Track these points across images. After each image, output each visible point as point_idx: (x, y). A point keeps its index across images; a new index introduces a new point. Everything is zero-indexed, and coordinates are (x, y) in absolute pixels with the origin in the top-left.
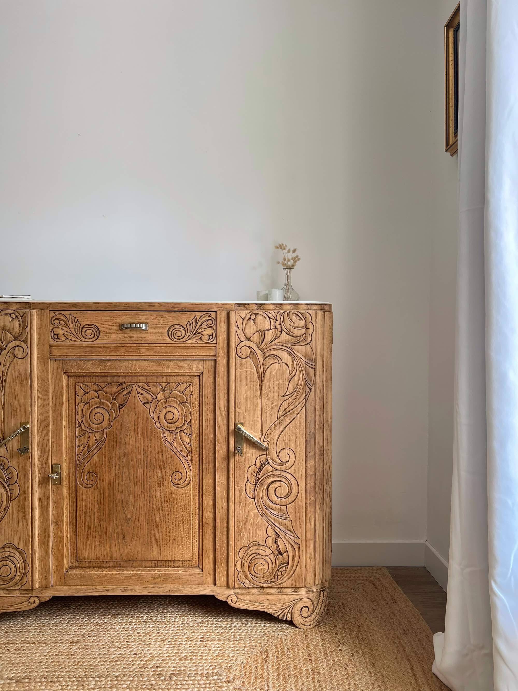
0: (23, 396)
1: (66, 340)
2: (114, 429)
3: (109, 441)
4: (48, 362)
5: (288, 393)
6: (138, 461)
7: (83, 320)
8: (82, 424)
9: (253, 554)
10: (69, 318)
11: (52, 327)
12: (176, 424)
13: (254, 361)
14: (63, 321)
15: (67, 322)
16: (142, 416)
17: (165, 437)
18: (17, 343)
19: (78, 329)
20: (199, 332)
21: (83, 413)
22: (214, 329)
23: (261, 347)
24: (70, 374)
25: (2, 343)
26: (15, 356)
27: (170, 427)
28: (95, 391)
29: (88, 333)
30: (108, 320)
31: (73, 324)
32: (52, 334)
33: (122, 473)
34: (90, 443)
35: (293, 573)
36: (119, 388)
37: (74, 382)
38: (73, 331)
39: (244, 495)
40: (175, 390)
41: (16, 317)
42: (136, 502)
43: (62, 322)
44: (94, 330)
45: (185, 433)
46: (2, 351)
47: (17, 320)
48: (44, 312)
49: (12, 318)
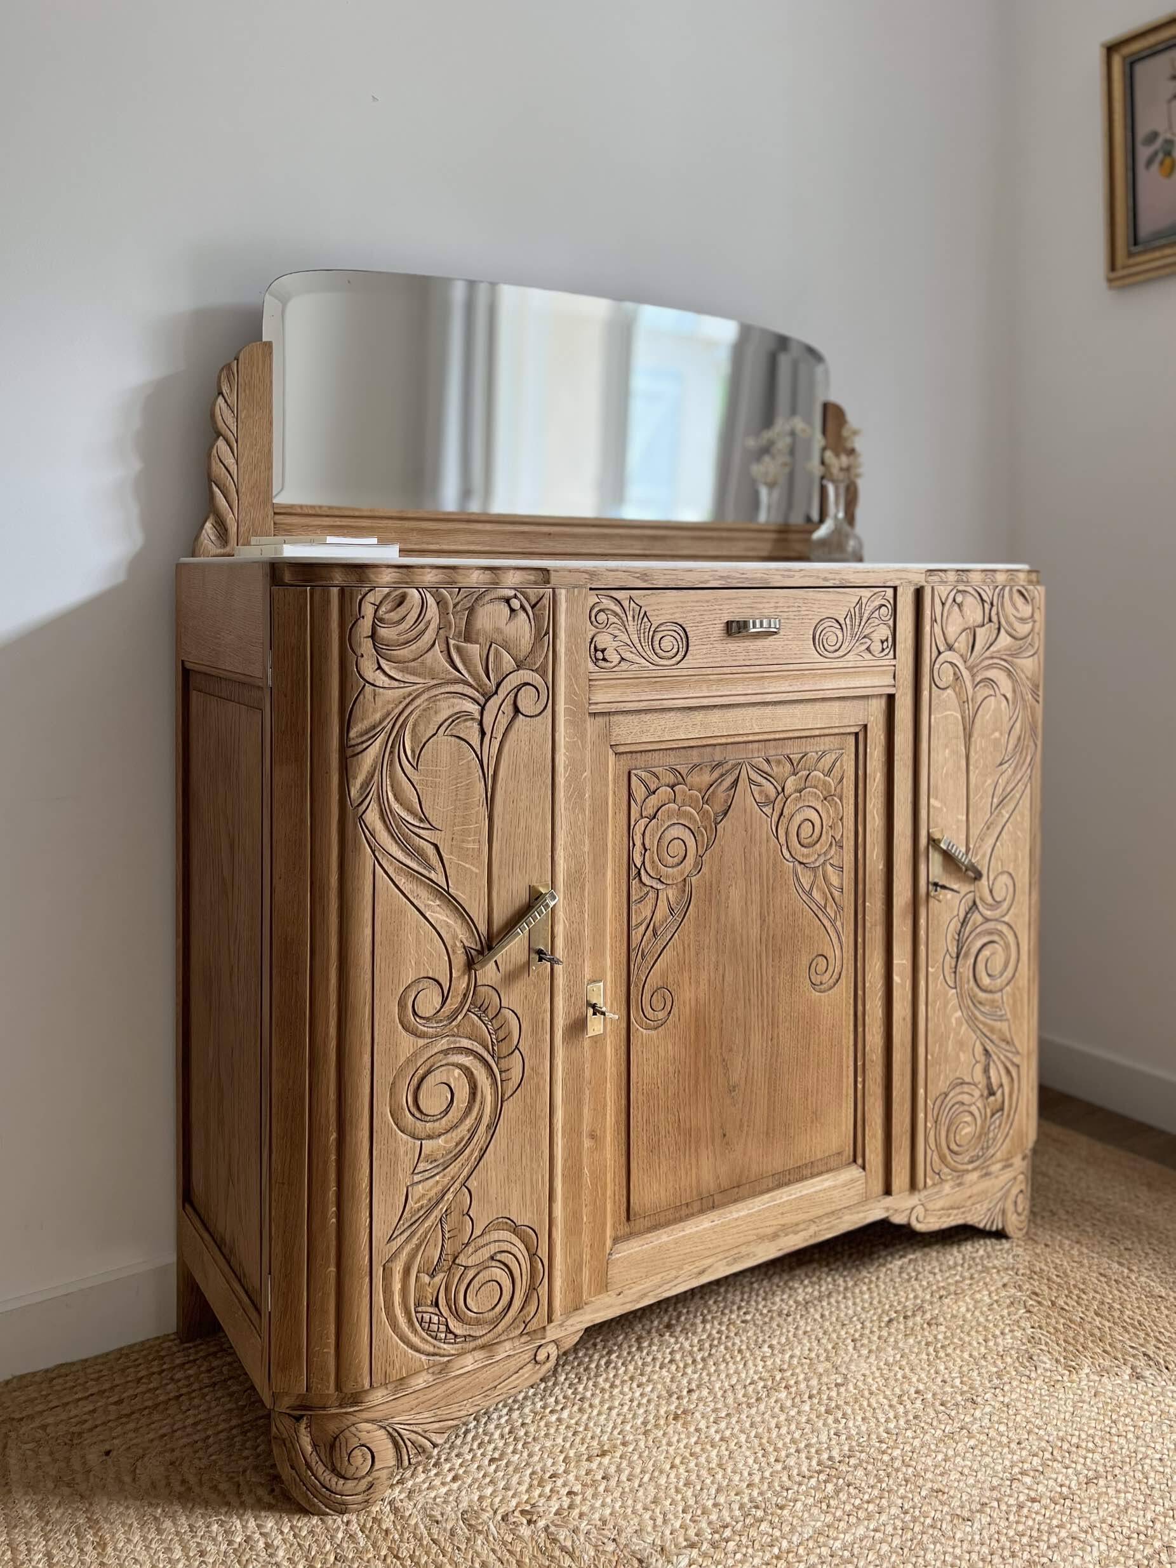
0: (537, 815)
1: (620, 662)
2: (707, 876)
3: (696, 906)
4: (585, 721)
5: (1006, 759)
6: (750, 944)
7: (656, 613)
8: (642, 871)
9: (953, 1106)
10: (627, 609)
11: (594, 630)
12: (818, 846)
13: (958, 695)
14: (616, 614)
15: (625, 619)
16: (758, 836)
17: (798, 879)
18: (525, 675)
19: (646, 634)
20: (866, 632)
21: (644, 844)
22: (889, 627)
23: (969, 663)
24: (621, 749)
25: (489, 680)
26: (517, 711)
27: (808, 856)
28: (668, 786)
29: (667, 643)
30: (705, 611)
31: (636, 623)
32: (592, 649)
33: (721, 978)
34: (658, 916)
35: (1010, 1128)
36: (716, 774)
37: (627, 769)
38: (636, 641)
39: (941, 983)
40: (815, 770)
41: (521, 606)
42: (747, 1041)
43: (613, 619)
44: (678, 637)
45: (832, 865)
46: (487, 701)
47: (522, 615)
48: (579, 593)
49: (512, 610)
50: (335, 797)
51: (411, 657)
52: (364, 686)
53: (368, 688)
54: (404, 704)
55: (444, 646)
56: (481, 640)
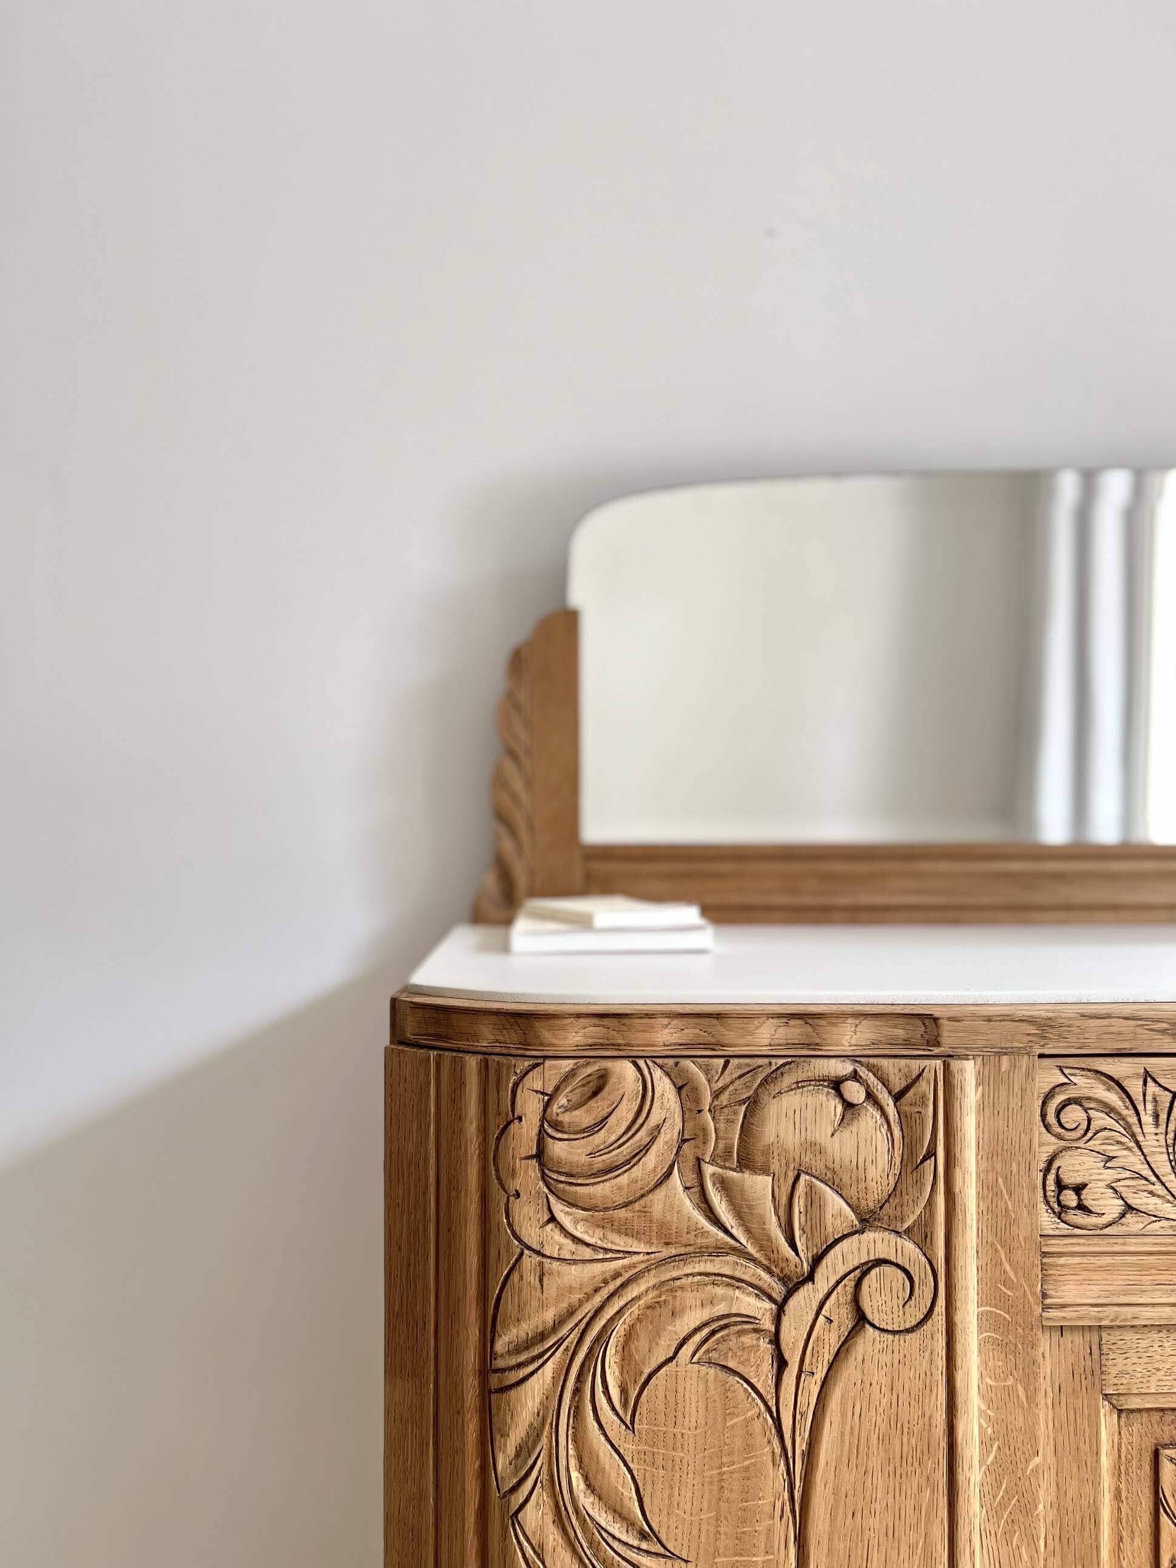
0: (912, 1548)
1: (1123, 1215)
4: (1036, 1344)
10: (1137, 1096)
11: (1051, 1144)
14: (1111, 1110)
15: (1132, 1120)
18: (877, 1243)
24: (1134, 1403)
25: (796, 1249)
26: (861, 1319)
31: (1162, 1129)
32: (1051, 1185)
37: (1149, 1444)
41: (870, 1096)
43: (1101, 1119)
46: (790, 1293)
47: (869, 1120)
48: (1013, 1066)
49: (848, 1106)
50: (472, 1465)
51: (620, 1200)
52: (521, 1254)
53: (530, 1261)
54: (604, 1293)
55: (691, 1179)
56: (775, 1166)
